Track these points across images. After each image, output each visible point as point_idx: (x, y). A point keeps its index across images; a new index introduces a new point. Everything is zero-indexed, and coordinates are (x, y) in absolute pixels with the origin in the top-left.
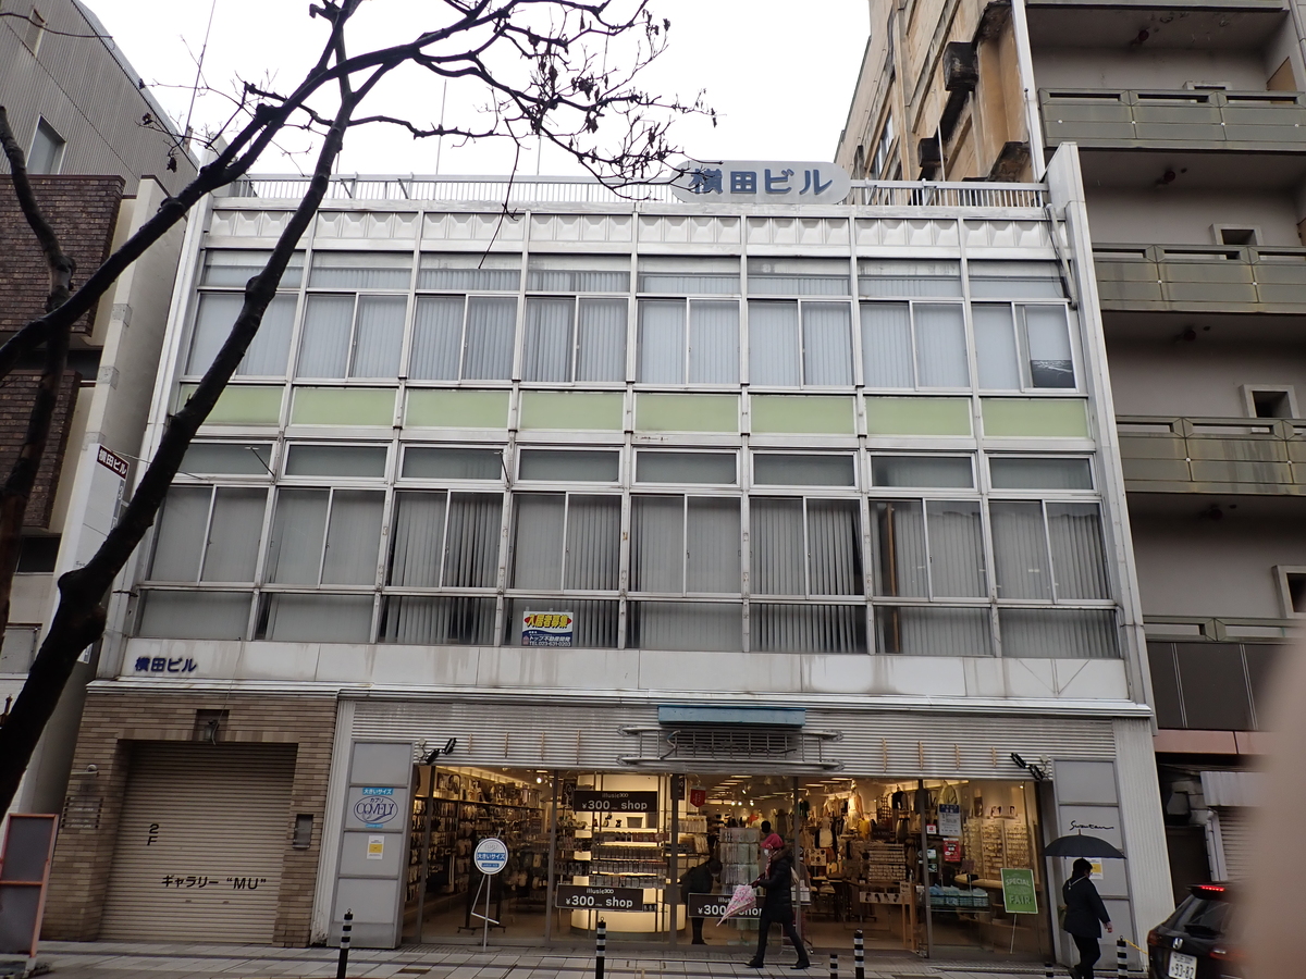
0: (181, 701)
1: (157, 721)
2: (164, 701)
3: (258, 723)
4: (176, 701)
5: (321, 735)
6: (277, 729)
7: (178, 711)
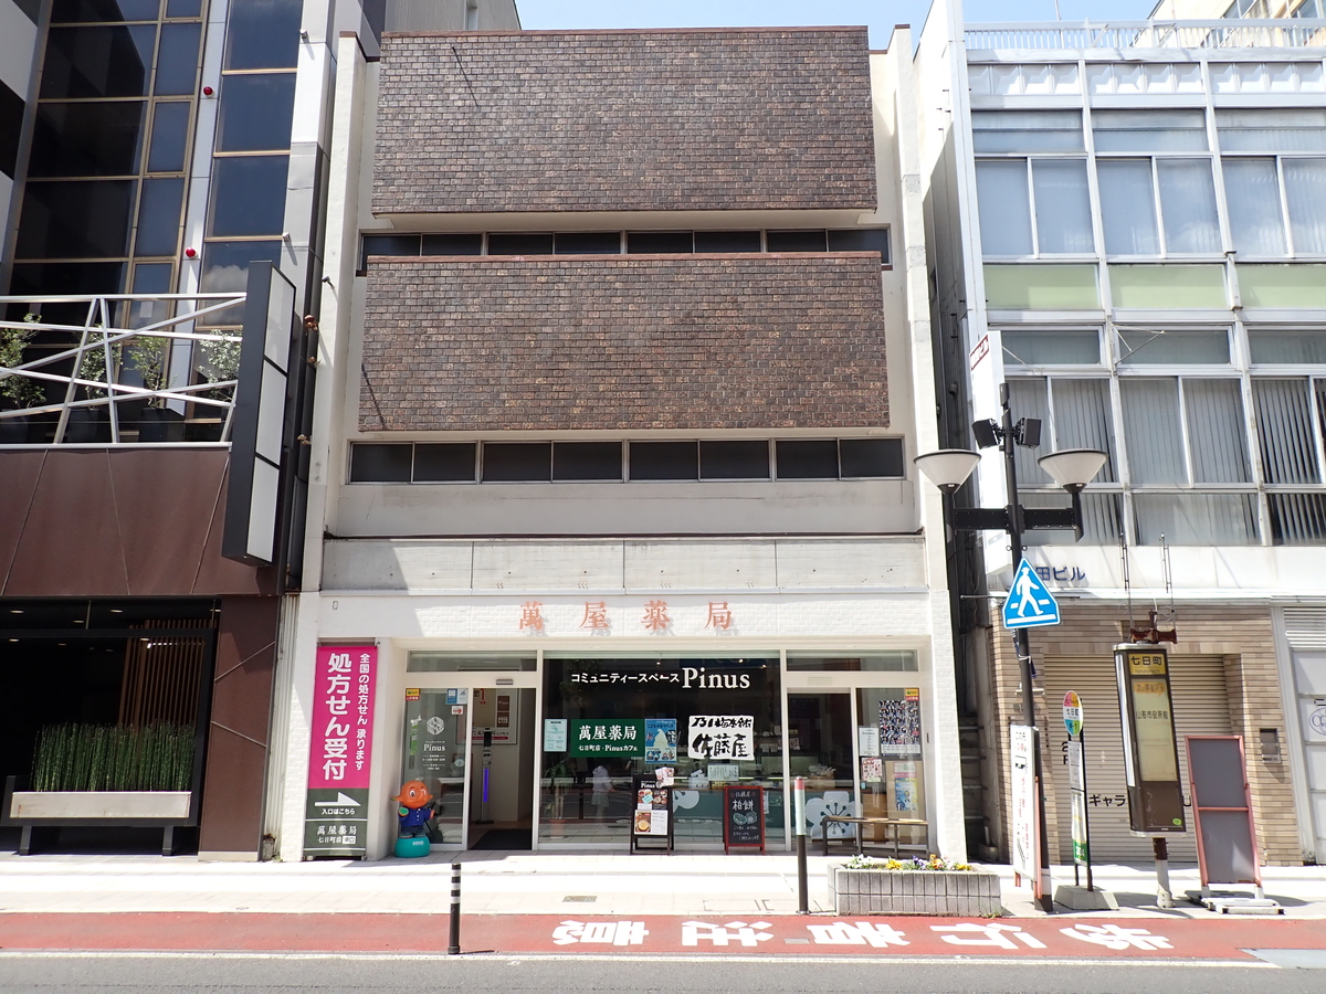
0: (1102, 612)
1: (1081, 634)
2: (1083, 612)
3: (1192, 633)
4: (1096, 612)
5: (1263, 644)
6: (1214, 639)
7: (1102, 623)
